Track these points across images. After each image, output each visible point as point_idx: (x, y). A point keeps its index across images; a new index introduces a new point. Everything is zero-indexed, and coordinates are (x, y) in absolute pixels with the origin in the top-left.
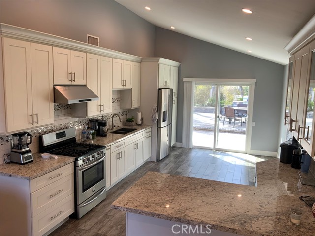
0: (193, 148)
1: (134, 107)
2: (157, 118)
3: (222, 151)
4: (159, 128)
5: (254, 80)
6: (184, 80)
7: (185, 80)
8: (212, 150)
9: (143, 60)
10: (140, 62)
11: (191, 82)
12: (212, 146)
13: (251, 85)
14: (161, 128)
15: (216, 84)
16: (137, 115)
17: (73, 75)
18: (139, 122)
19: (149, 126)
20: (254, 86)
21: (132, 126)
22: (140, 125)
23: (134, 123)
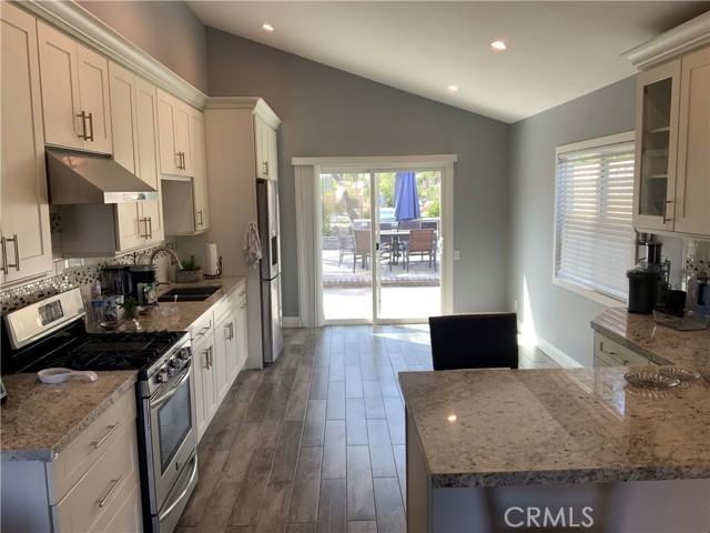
0: (326, 326)
1: (200, 229)
2: (259, 254)
3: (395, 324)
4: (265, 280)
5: (453, 158)
6: (294, 163)
7: (296, 161)
8: (369, 325)
9: (209, 106)
10: (202, 110)
11: (311, 167)
12: (369, 317)
13: (443, 170)
14: (270, 280)
15: (368, 171)
16: (206, 251)
17: (87, 120)
18: (214, 270)
19: (240, 277)
20: (451, 172)
21: (197, 281)
22: (218, 276)
23: (200, 274)
